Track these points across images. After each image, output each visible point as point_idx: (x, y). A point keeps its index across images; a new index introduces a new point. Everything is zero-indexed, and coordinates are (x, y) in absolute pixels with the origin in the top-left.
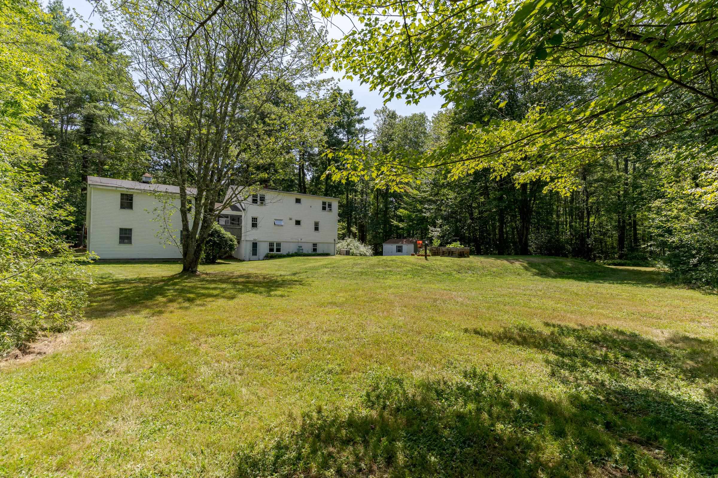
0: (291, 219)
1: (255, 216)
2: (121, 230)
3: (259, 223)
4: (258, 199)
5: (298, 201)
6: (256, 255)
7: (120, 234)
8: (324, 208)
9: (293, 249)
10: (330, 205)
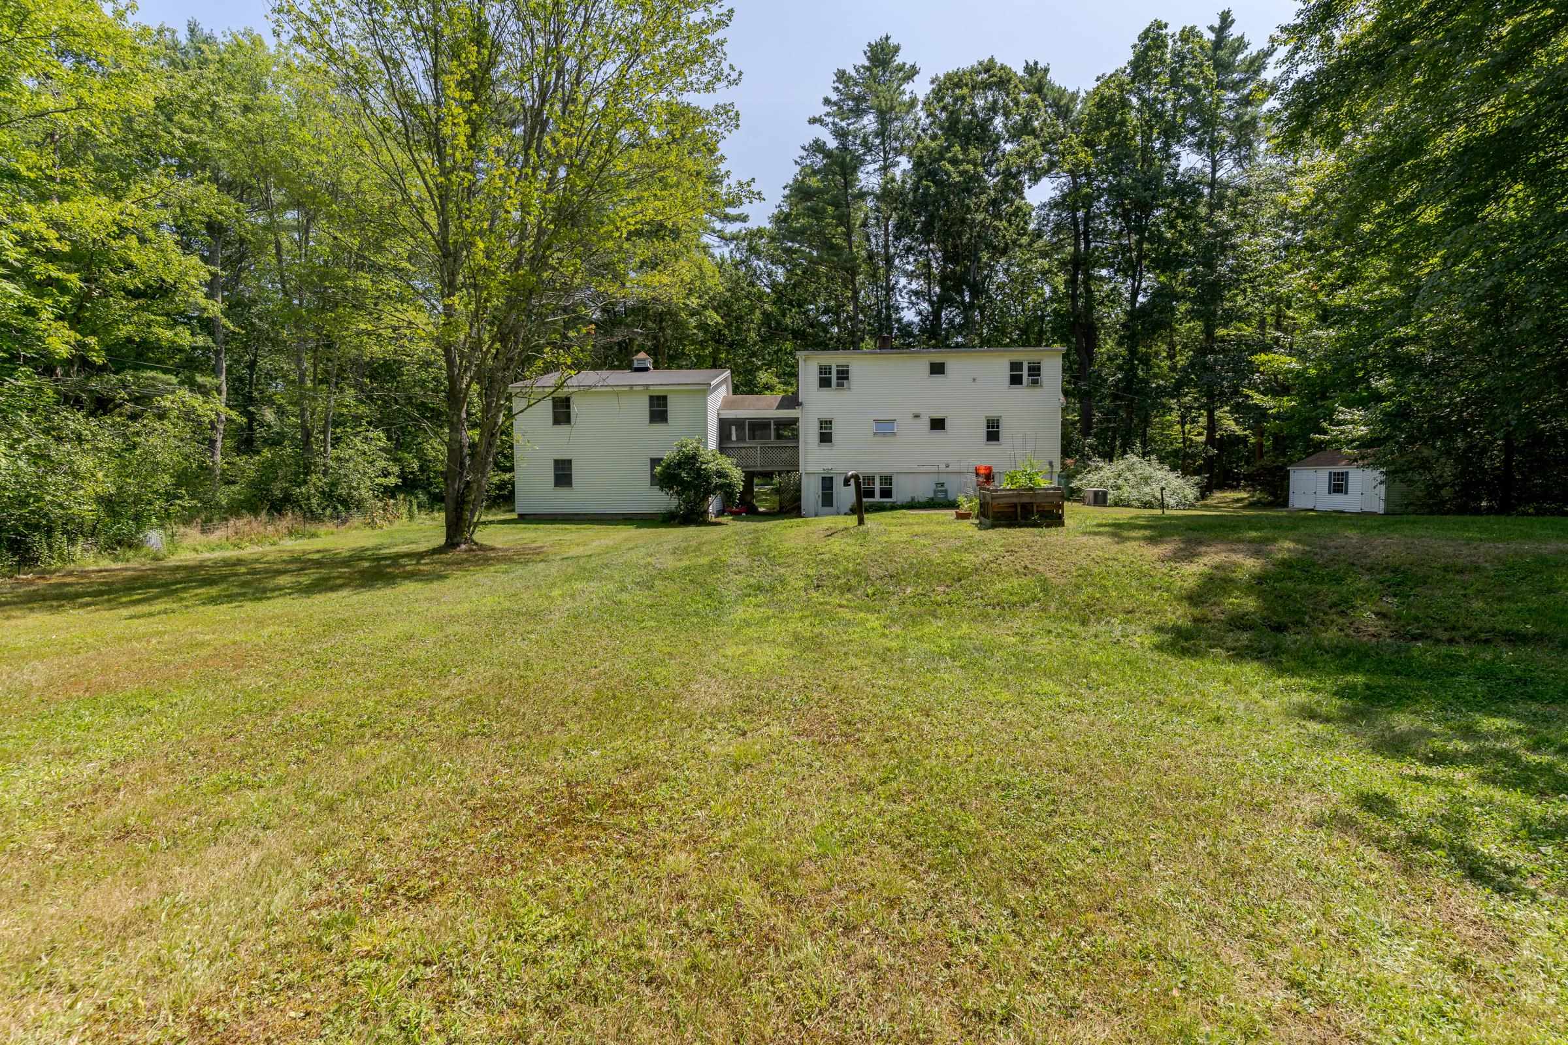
0: (917, 416)
1: (826, 416)
2: (556, 462)
3: (837, 432)
4: (834, 376)
5: (937, 369)
6: (831, 505)
7: (556, 469)
8: (1016, 380)
9: (924, 491)
10: (1035, 370)
